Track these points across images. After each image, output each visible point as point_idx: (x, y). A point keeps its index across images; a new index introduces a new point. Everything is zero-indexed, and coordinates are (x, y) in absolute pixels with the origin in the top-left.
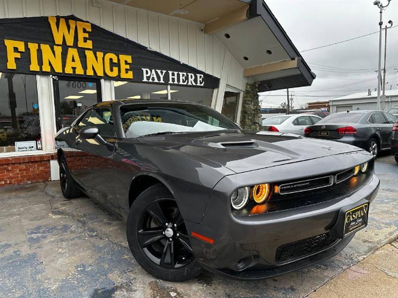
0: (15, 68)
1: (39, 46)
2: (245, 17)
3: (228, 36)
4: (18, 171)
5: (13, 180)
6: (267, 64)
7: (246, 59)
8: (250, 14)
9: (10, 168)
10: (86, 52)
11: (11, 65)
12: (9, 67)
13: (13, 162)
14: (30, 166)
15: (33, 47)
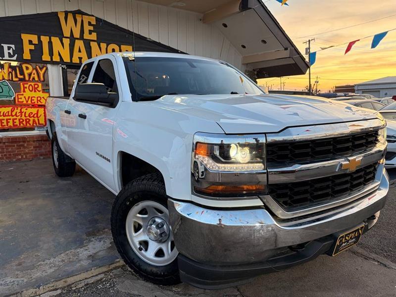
0: (30, 58)
1: (50, 39)
2: (238, 10)
3: (225, 26)
4: (32, 148)
5: (28, 155)
6: (262, 53)
7: (244, 47)
8: (242, 7)
9: (25, 145)
10: (91, 43)
11: (27, 56)
12: (25, 58)
13: (28, 140)
14: (42, 144)
15: (45, 40)
